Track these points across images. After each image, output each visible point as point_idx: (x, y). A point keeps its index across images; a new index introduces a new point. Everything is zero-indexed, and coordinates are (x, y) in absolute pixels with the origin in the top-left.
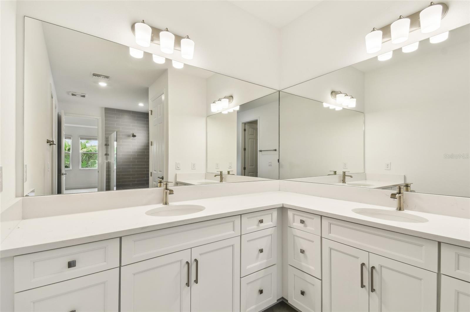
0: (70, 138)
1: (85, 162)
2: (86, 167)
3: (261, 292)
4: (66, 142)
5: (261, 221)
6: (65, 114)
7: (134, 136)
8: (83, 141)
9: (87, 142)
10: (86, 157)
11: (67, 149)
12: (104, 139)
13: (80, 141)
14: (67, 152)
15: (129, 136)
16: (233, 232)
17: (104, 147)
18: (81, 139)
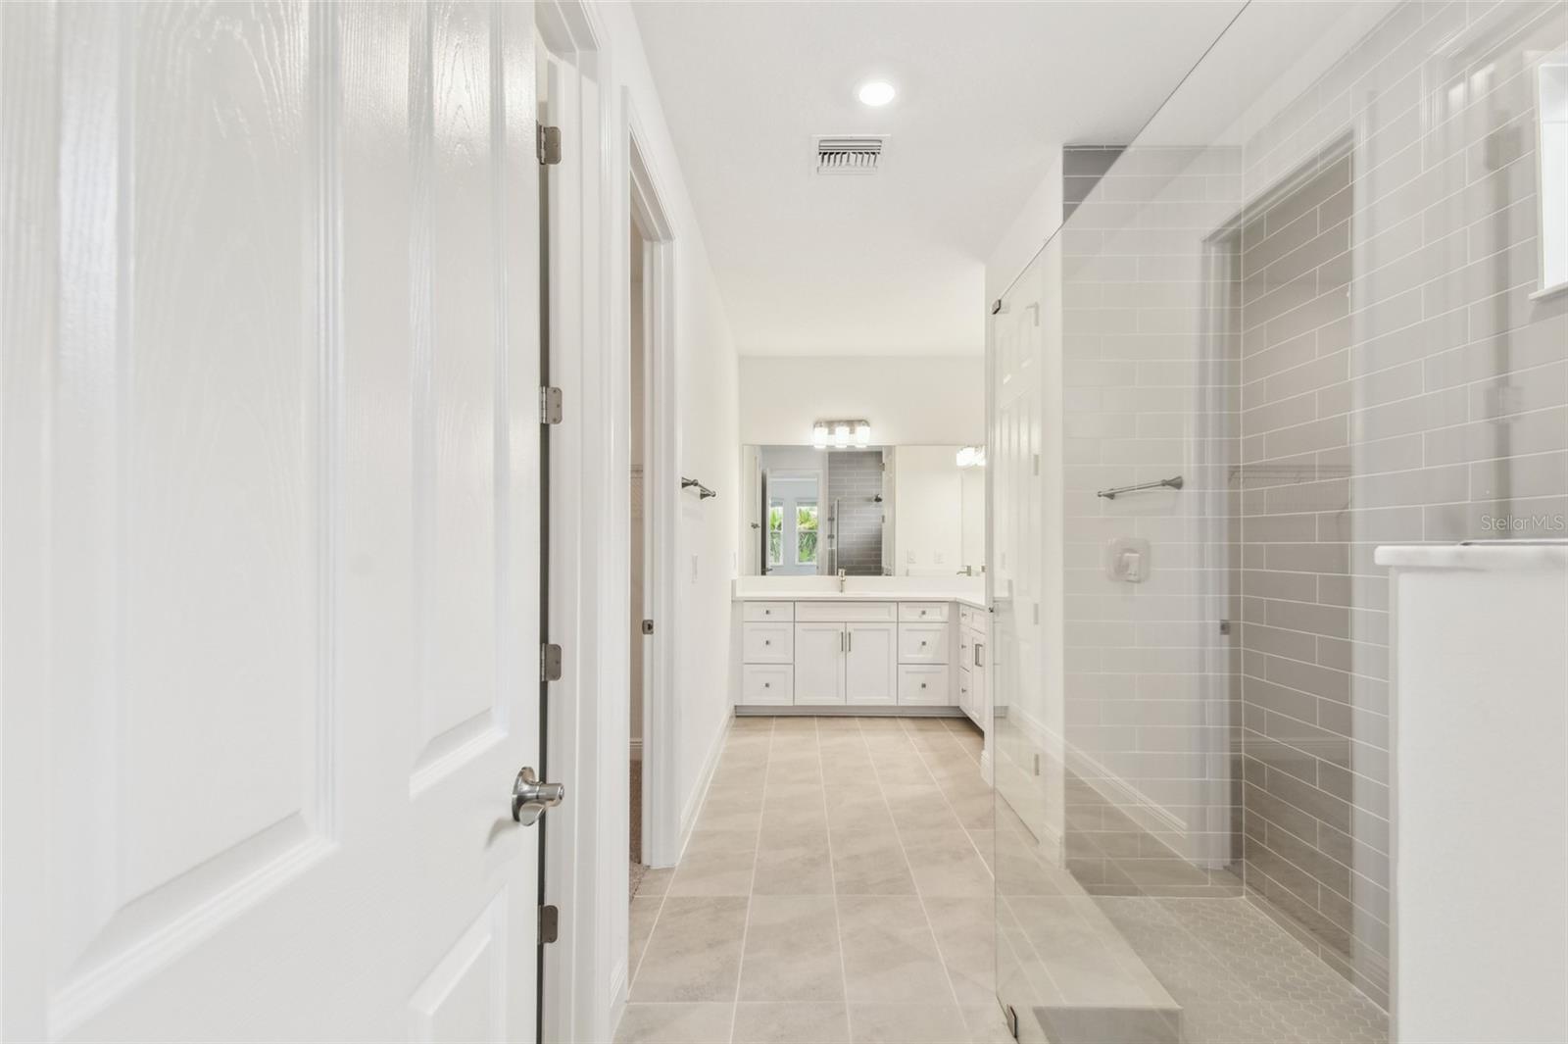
0: (781, 504)
1: (806, 551)
2: (809, 560)
3: (924, 686)
4: (775, 512)
5: (924, 613)
6: (772, 471)
7: (878, 500)
8: (804, 508)
9: (811, 510)
10: (808, 540)
11: (777, 524)
12: (827, 509)
13: (798, 508)
14: (776, 530)
15: (869, 500)
16: (887, 617)
17: (827, 523)
18: (800, 504)
